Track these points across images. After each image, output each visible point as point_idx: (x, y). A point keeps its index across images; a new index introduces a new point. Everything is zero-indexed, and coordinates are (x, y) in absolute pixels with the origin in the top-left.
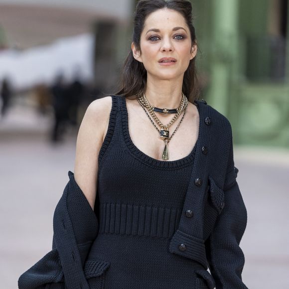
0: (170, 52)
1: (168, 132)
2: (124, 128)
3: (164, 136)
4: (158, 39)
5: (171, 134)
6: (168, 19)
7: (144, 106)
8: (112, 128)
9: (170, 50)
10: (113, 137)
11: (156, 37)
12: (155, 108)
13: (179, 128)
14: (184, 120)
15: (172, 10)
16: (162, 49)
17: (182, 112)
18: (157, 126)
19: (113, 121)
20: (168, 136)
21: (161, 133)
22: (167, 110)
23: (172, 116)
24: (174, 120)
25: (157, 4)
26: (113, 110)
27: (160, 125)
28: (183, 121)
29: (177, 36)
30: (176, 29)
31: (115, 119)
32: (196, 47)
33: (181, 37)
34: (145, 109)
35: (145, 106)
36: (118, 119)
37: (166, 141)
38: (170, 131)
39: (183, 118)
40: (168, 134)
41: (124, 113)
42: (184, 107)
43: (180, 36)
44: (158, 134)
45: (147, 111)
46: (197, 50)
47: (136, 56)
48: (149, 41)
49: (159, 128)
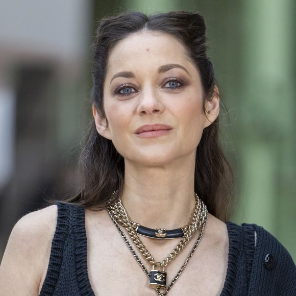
0: (156, 115)
1: (165, 274)
2: (78, 266)
3: (158, 282)
4: (133, 90)
5: (170, 278)
6: (148, 50)
7: (119, 222)
8: (56, 268)
9: (156, 111)
10: (58, 286)
11: (130, 87)
12: (141, 227)
13: (188, 268)
14: (197, 251)
15: (157, 33)
16: (139, 109)
17: (193, 234)
18: (144, 263)
19: (58, 254)
20: (165, 283)
21: (151, 276)
22: (164, 232)
23: (175, 243)
24: (178, 251)
25: (127, 24)
26: (58, 233)
27: (150, 260)
28: (195, 253)
29: (170, 82)
30: (164, 69)
31: (62, 250)
32: (216, 100)
33: (179, 84)
34: (122, 228)
35: (122, 224)
36: (68, 249)
37: (162, 292)
38: (168, 272)
39: (195, 247)
40: (165, 278)
41: (79, 236)
42: (198, 224)
43: (176, 81)
44: (144, 278)
45: (125, 233)
46: (221, 106)
47: (101, 130)
48: (117, 97)
49: (147, 267)
